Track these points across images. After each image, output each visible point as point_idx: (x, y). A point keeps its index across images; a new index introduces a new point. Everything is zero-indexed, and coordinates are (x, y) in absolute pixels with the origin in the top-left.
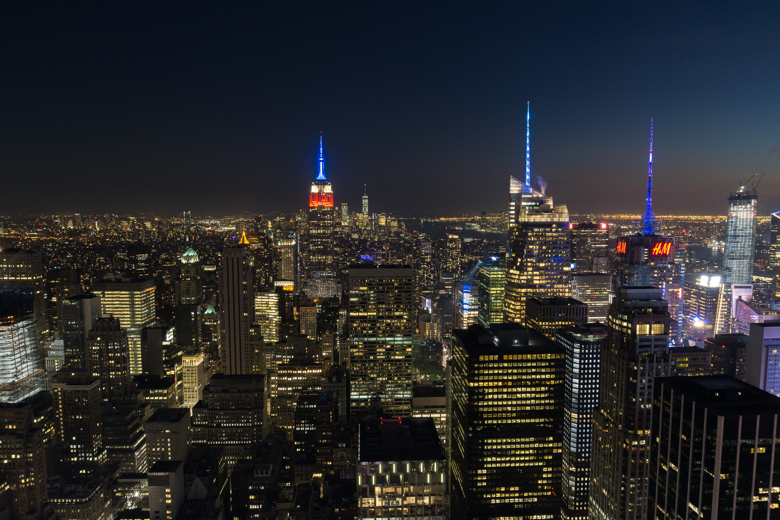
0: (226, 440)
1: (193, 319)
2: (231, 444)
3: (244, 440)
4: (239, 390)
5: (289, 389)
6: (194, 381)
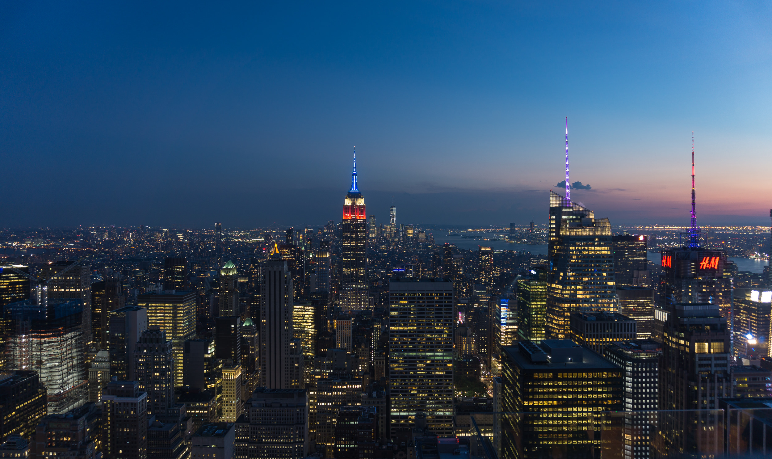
0: (267, 457)
1: (233, 332)
3: (285, 457)
4: (281, 405)
5: (328, 404)
6: (233, 394)
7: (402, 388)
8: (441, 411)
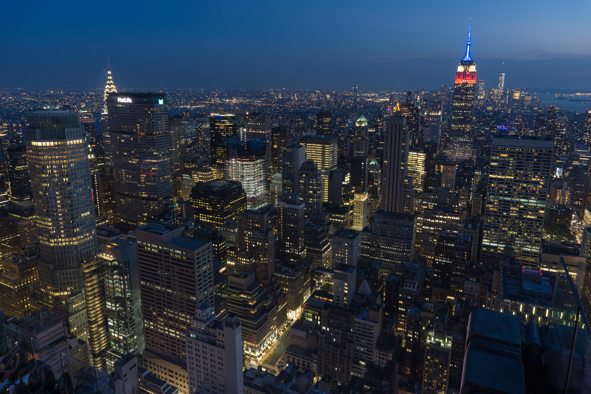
0: (383, 258)
1: (363, 168)
2: (386, 261)
3: (396, 260)
4: (395, 223)
5: (431, 228)
6: (361, 212)
7: (495, 224)
8: (528, 248)
